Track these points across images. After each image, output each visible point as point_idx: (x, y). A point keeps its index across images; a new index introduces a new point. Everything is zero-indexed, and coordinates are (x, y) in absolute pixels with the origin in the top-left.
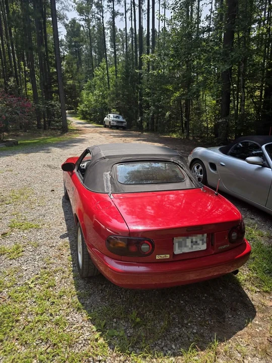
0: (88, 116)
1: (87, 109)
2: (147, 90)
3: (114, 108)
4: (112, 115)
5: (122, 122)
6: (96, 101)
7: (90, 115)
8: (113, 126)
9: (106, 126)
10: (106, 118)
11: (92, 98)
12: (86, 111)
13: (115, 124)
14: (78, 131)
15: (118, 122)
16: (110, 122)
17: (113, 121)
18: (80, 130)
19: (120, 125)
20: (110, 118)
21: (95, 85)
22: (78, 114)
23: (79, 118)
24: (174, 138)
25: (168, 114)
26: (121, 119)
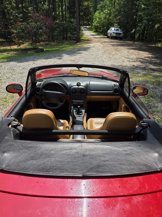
0: (98, 30)
1: (98, 24)
2: (143, 6)
3: (116, 23)
4: (113, 29)
5: (120, 34)
6: (105, 18)
7: (100, 28)
8: (113, 37)
9: (108, 37)
10: (109, 31)
11: (103, 16)
12: (98, 26)
13: (115, 35)
14: (88, 41)
15: (117, 34)
16: (111, 34)
17: (113, 33)
18: (90, 40)
19: (118, 36)
20: (112, 30)
21: (105, 5)
22: (93, 29)
23: (93, 31)
24: (158, 47)
25: (157, 26)
26: (120, 32)
